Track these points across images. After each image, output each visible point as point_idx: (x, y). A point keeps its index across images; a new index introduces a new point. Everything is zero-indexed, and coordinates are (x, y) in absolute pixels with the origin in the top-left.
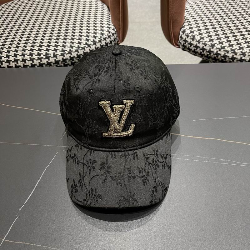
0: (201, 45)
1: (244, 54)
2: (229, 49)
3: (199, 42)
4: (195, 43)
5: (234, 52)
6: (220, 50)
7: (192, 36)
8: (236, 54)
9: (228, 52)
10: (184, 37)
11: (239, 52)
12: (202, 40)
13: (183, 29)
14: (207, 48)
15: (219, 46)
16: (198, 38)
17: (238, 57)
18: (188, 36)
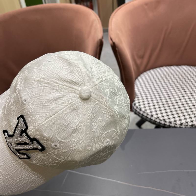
0: (145, 115)
1: (170, 122)
2: (161, 118)
3: (144, 112)
4: (141, 112)
5: (164, 120)
6: (156, 119)
7: (140, 108)
8: (166, 122)
9: (161, 120)
10: (135, 108)
11: (168, 121)
12: (145, 111)
13: (134, 102)
14: (149, 117)
15: (156, 116)
16: (143, 109)
17: (168, 124)
18: (137, 108)
